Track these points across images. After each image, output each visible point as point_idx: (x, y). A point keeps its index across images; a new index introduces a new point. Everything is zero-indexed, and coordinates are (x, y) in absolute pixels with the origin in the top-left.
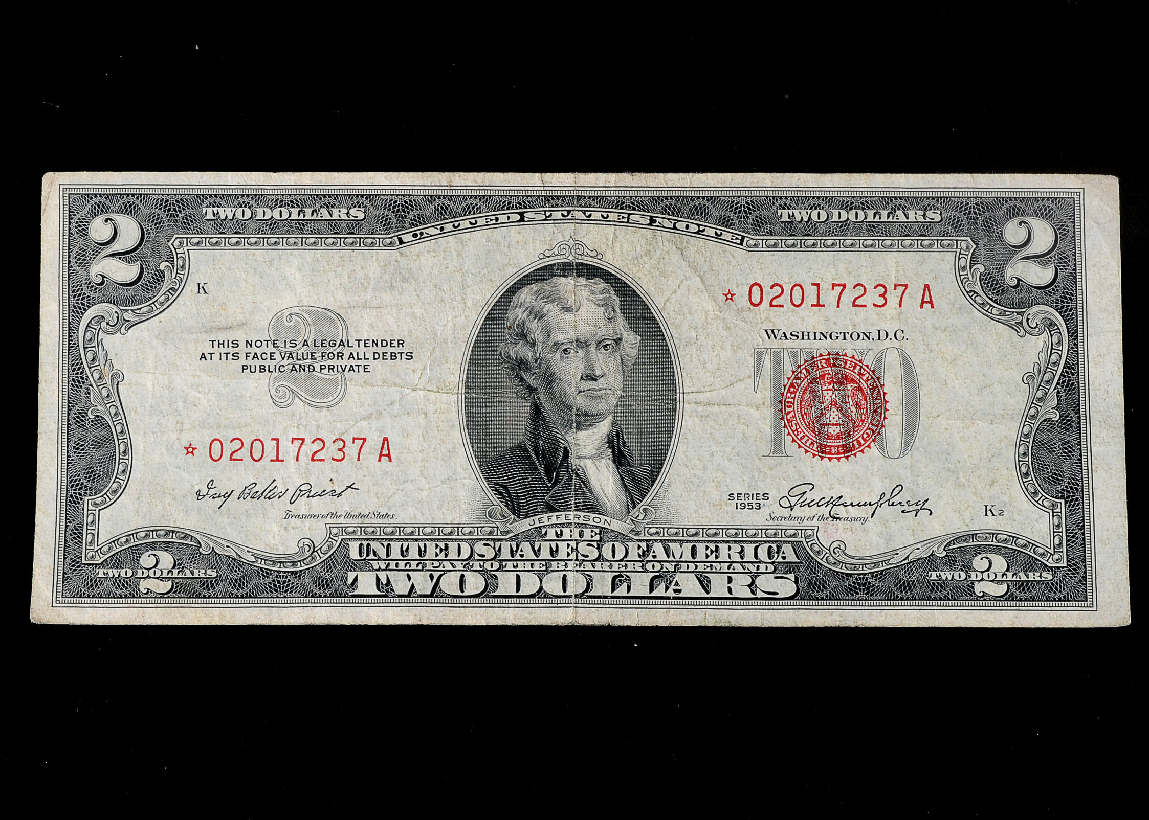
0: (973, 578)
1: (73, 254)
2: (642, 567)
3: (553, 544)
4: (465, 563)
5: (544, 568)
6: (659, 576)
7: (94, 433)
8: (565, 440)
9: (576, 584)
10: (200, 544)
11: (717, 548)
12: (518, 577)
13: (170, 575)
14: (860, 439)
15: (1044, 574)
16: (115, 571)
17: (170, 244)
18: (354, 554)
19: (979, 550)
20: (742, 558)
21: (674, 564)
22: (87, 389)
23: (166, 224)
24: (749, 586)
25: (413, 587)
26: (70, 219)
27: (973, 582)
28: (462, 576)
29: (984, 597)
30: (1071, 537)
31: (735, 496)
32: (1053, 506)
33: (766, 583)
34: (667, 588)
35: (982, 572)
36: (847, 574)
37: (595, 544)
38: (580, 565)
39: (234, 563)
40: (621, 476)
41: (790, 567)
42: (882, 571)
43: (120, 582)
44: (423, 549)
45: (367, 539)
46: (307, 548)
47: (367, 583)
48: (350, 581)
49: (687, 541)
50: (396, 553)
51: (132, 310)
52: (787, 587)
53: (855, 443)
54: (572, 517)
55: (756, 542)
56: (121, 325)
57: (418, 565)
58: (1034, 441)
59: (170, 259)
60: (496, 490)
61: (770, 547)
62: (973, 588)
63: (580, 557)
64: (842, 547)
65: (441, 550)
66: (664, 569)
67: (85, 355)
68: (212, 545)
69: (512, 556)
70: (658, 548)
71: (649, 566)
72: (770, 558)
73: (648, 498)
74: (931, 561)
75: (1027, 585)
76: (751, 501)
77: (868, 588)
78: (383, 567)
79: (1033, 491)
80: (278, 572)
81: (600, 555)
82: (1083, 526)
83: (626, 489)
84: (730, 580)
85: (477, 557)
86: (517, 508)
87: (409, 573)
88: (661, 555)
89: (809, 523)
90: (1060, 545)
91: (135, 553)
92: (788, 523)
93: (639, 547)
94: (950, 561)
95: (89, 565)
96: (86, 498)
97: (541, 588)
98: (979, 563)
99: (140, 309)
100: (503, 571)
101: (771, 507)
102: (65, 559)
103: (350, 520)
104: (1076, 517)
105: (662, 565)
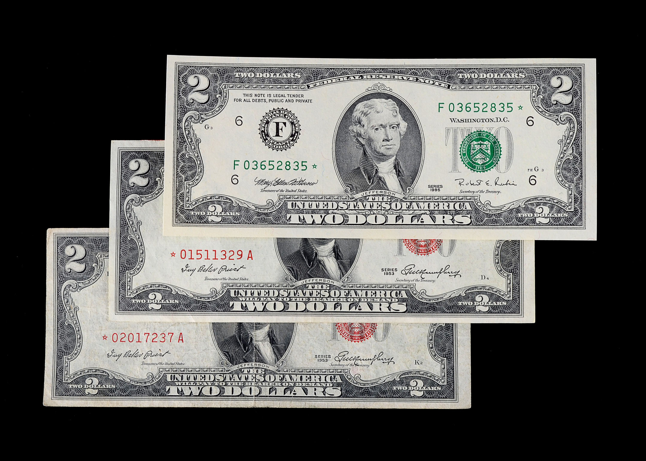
0: (410, 389)
1: (59, 261)
2: (281, 384)
3: (246, 375)
4: (212, 383)
5: (243, 385)
6: (288, 388)
7: (67, 331)
8: (251, 334)
9: (255, 392)
10: (109, 375)
11: (310, 377)
12: (233, 388)
13: (97, 387)
14: (367, 334)
15: (438, 388)
16: (76, 385)
17: (96, 256)
18: (169, 379)
19: (413, 378)
20: (320, 381)
21: (293, 383)
22: (65, 313)
23: (95, 248)
24: (323, 392)
25: (191, 392)
26: (58, 247)
27: (410, 391)
28: (211, 388)
29: (415, 396)
30: (448, 373)
31: (318, 356)
32: (442, 360)
33: (329, 391)
34: (291, 393)
35: (414, 387)
36: (361, 387)
37: (263, 375)
38: (257, 384)
39: (122, 382)
40: (273, 348)
41: (339, 385)
42: (375, 386)
43: (78, 390)
44: (195, 377)
45: (174, 373)
46: (150, 377)
47: (173, 391)
48: (167, 390)
49: (299, 374)
50: (185, 379)
51: (82, 283)
52: (337, 392)
53: (365, 335)
54: (254, 365)
55: (326, 374)
56: (78, 288)
57: (193, 384)
58: (435, 334)
59: (97, 262)
60: (224, 354)
61: (331, 377)
62: (410, 393)
63: (257, 381)
64: (359, 377)
65: (203, 378)
66: (290, 385)
67: (64, 300)
68: (113, 375)
69: (230, 380)
70: (287, 377)
71: (284, 384)
72: (331, 381)
73: (284, 357)
74: (394, 382)
75: (431, 392)
76: (324, 358)
77: (369, 393)
78: (180, 384)
79: (434, 354)
80: (139, 386)
81: (265, 380)
82: (453, 369)
83: (275, 354)
84: (315, 389)
85: (217, 380)
86: (232, 360)
87: (190, 387)
88: (289, 380)
89: (347, 367)
90: (444, 376)
91: (83, 379)
92: (338, 367)
93: (280, 376)
94: (401, 382)
95: (66, 383)
96: (65, 357)
97: (242, 393)
98: (413, 383)
99: (85, 282)
100: (227, 386)
101: (331, 361)
102: (56, 381)
103: (167, 366)
104: (451, 365)
105: (289, 384)
